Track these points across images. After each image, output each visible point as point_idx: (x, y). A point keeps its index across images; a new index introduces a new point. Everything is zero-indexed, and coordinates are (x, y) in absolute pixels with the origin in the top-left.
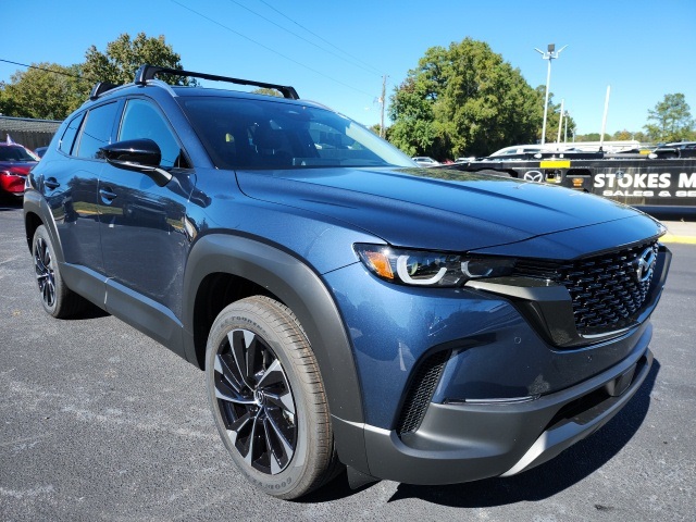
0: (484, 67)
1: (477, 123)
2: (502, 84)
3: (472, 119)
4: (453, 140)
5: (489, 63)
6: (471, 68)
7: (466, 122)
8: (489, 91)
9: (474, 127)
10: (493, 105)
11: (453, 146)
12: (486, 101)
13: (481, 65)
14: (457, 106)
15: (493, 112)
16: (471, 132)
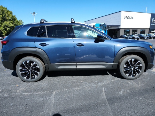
0: (8, 14)
1: (8, 27)
2: (13, 18)
3: (7, 26)
4: (3, 32)
5: (9, 13)
6: (4, 13)
7: (6, 27)
8: (10, 20)
9: (8, 29)
10: (12, 23)
11: (3, 33)
12: (10, 22)
13: (7, 13)
14: (2, 23)
15: (12, 25)
16: (8, 30)
